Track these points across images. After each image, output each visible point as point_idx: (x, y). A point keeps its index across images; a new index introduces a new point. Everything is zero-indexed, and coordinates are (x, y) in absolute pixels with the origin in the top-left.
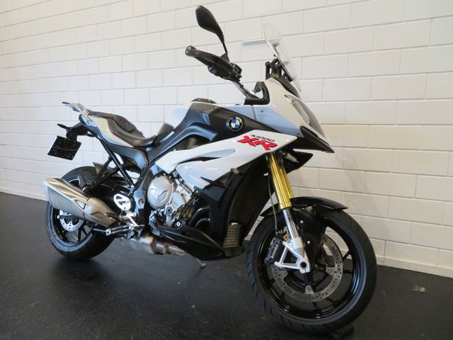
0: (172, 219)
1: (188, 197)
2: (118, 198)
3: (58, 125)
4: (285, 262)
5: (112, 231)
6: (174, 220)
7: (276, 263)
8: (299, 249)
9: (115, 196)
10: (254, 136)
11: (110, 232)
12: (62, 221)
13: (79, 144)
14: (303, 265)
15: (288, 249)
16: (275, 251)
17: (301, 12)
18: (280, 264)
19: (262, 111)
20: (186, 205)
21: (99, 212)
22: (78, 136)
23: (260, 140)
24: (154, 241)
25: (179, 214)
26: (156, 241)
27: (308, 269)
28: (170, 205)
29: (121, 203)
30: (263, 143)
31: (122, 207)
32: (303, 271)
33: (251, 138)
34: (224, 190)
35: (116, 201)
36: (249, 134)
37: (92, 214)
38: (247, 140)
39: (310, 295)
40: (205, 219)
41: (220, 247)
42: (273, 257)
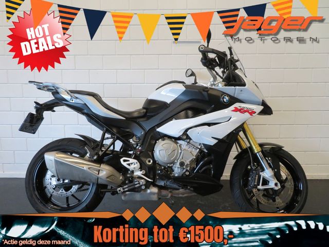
2: (125, 161)
4: (262, 185)
6: (185, 171)
7: (258, 187)
9: (122, 160)
10: (240, 107)
14: (276, 184)
15: (263, 177)
16: (256, 179)
18: (260, 187)
19: (241, 91)
21: (112, 175)
23: (245, 109)
24: (159, 190)
27: (279, 187)
28: (182, 160)
29: (129, 165)
30: (247, 111)
31: (131, 168)
32: (276, 188)
33: (239, 108)
35: (125, 164)
36: (236, 106)
38: (236, 110)
40: (208, 166)
42: (256, 184)
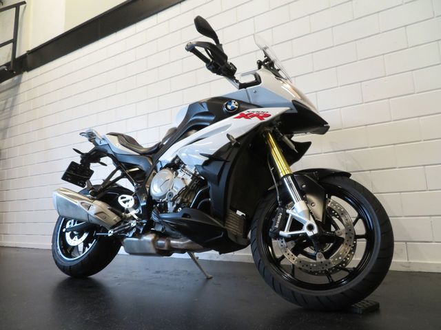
0: (173, 205)
1: (189, 180)
2: (122, 198)
3: (74, 150)
5: (114, 231)
6: (175, 206)
7: (281, 233)
8: (304, 211)
9: (120, 198)
10: (249, 111)
11: (112, 232)
12: (68, 235)
13: (92, 172)
14: (310, 228)
15: (292, 216)
16: (279, 219)
17: (290, 42)
18: (285, 233)
19: (255, 92)
20: (186, 187)
21: (102, 212)
22: (91, 164)
23: (255, 113)
24: (155, 237)
25: (180, 198)
26: (157, 238)
27: (316, 231)
28: (171, 191)
29: (125, 202)
30: (257, 116)
31: (125, 206)
32: (310, 234)
33: (247, 113)
34: (223, 162)
35: (120, 201)
36: (245, 112)
37: (95, 214)
38: (243, 116)
39: (322, 262)
40: (206, 200)
41: (222, 226)
42: (277, 226)
